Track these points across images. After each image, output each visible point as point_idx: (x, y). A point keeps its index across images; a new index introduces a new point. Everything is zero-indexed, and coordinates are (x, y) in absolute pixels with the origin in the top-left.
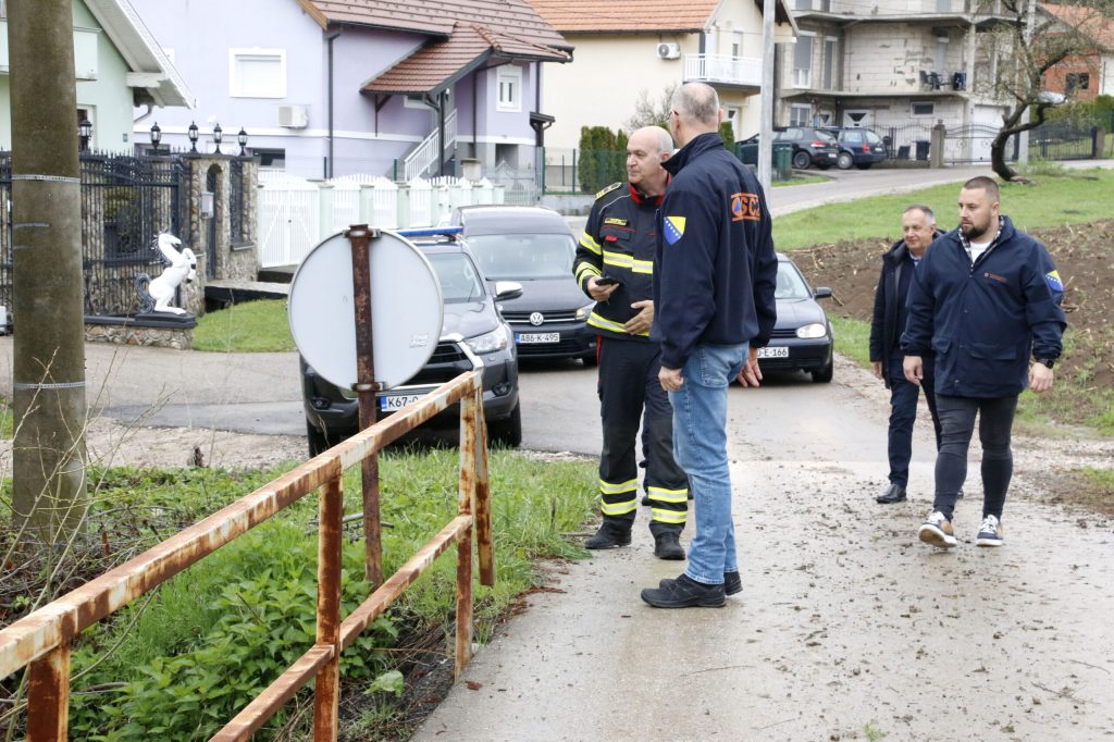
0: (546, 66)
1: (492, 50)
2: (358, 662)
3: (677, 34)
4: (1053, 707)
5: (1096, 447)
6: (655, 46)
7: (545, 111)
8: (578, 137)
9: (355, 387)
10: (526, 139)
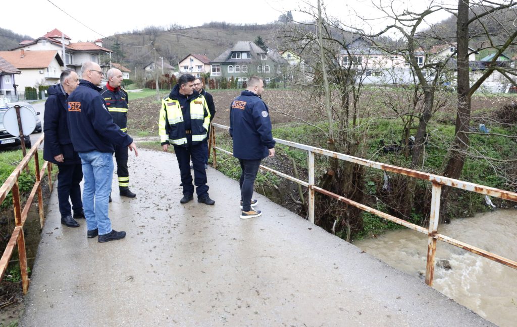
0: (15, 75)
1: (3, 72)
2: (28, 188)
3: (43, 69)
4: (159, 178)
5: (140, 139)
6: (39, 71)
7: (16, 84)
8: (25, 89)
9: (19, 136)
10: (12, 90)
